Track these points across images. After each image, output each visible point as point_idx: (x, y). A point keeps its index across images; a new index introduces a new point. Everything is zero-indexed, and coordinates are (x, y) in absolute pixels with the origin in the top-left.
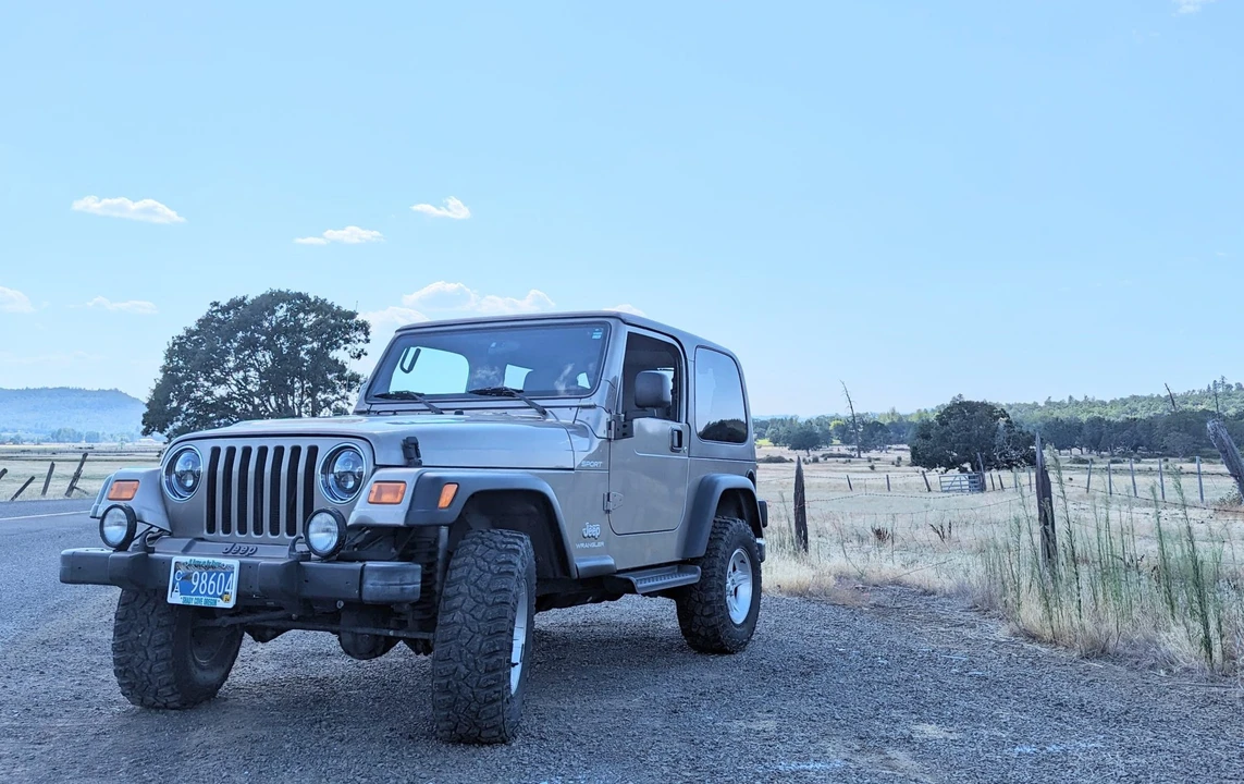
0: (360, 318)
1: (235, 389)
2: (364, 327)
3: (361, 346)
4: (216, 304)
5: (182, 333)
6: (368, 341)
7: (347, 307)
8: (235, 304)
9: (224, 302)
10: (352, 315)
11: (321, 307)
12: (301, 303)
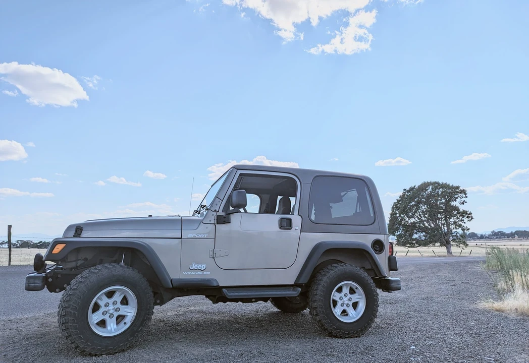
0: (461, 188)
1: (417, 219)
2: (464, 192)
3: (463, 199)
4: (405, 190)
5: (396, 201)
6: (467, 197)
7: (455, 185)
8: (412, 189)
9: (408, 189)
10: (458, 188)
11: (444, 186)
12: (436, 185)
